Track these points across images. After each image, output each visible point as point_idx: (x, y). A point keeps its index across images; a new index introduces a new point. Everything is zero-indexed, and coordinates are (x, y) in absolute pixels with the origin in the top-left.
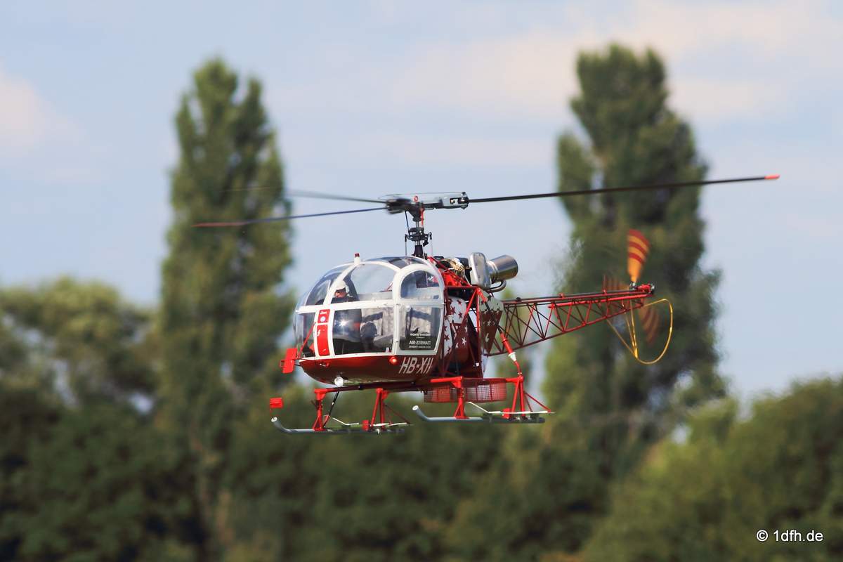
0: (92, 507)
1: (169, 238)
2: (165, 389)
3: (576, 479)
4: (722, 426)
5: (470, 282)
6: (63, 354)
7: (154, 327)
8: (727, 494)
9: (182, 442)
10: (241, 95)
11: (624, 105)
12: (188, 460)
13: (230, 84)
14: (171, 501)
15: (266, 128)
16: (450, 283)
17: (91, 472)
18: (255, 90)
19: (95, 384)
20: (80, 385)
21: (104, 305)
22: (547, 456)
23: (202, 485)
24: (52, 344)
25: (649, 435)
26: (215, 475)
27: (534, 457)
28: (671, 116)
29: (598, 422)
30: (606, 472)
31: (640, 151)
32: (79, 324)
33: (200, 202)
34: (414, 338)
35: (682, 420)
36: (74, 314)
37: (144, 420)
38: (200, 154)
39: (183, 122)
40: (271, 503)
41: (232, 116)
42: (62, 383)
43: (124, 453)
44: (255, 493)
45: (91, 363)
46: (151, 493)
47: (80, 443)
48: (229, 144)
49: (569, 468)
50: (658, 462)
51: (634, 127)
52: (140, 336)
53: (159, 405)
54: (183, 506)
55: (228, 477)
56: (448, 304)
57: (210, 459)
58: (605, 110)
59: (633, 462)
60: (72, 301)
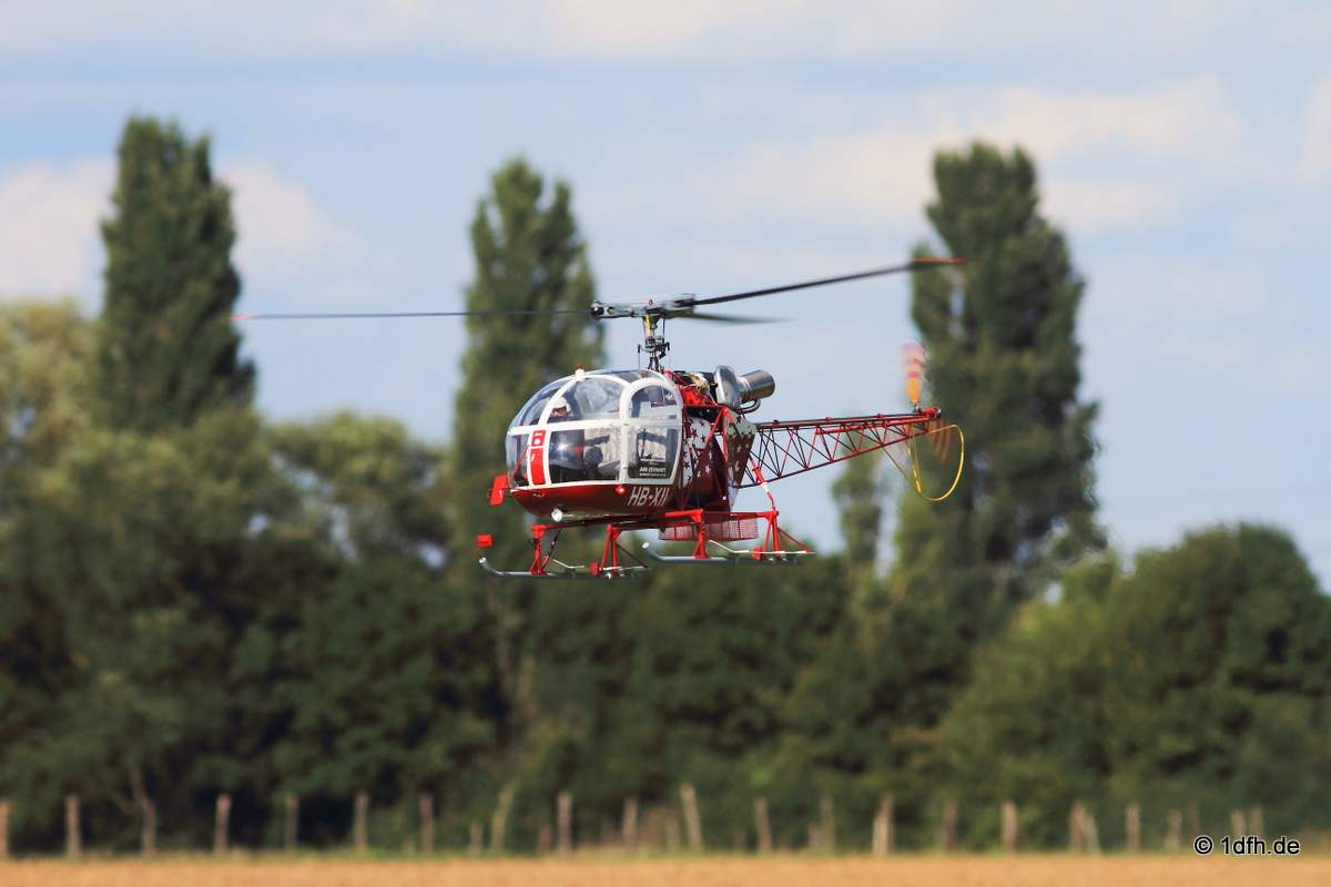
0: (377, 674)
1: (464, 365)
2: (459, 538)
3: (933, 643)
4: (1100, 582)
5: (716, 400)
6: (342, 498)
7: (446, 469)
8: (1106, 660)
9: (479, 601)
10: (546, 201)
11: (988, 213)
12: (486, 621)
13: (534, 188)
14: (465, 669)
15: (575, 239)
16: (691, 402)
17: (373, 636)
18: (564, 195)
19: (379, 533)
20: (360, 535)
21: (389, 443)
22: (901, 617)
23: (503, 650)
24: (330, 488)
25: (1017, 594)
26: (517, 639)
27: (885, 618)
28: (1042, 223)
29: (960, 576)
30: (968, 634)
31: (1006, 265)
32: (360, 465)
33: (499, 324)
34: (646, 465)
35: (1055, 577)
36: (354, 452)
37: (435, 575)
38: (499, 270)
39: (480, 231)
40: (582, 670)
41: (536, 224)
42: (340, 532)
43: (412, 612)
44: (563, 659)
45: (373, 508)
46: (444, 659)
47: (361, 601)
48: (532, 258)
49: (925, 630)
50: (1027, 623)
51: (999, 236)
52: (431, 478)
53: (452, 557)
54: (481, 675)
55: (531, 641)
56: (686, 426)
57: (511, 620)
58: (965, 216)
59: (998, 625)
60: (352, 438)
